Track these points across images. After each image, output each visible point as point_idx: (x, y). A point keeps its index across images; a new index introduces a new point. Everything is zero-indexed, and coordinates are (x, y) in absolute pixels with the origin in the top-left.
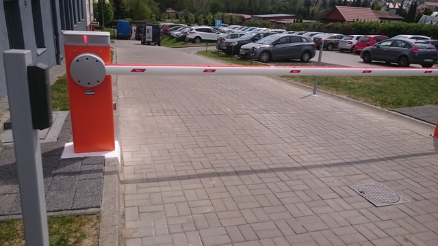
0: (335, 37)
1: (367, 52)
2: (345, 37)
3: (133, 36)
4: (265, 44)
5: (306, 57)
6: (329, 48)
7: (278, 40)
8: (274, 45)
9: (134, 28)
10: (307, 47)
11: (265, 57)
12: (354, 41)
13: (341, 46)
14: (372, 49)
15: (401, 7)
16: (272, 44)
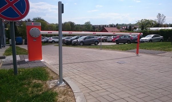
2: (109, 37)
5: (96, 43)
10: (96, 40)
11: (81, 44)
13: (108, 40)
14: (118, 39)
15: (127, 28)
16: (84, 39)
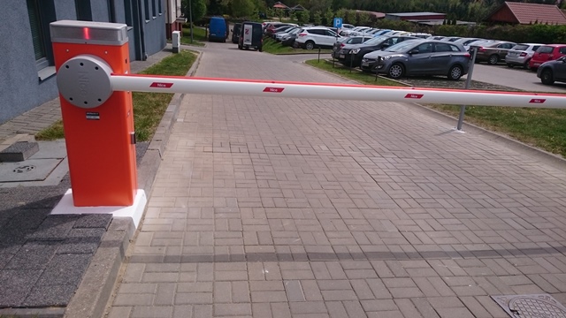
0: (501, 46)
1: (547, 68)
2: (517, 46)
3: (230, 37)
4: (397, 52)
5: (456, 73)
6: (492, 61)
7: (417, 48)
8: (411, 55)
9: (231, 27)
10: (458, 59)
11: (396, 72)
12: (530, 52)
13: (509, 58)
16: (408, 53)
